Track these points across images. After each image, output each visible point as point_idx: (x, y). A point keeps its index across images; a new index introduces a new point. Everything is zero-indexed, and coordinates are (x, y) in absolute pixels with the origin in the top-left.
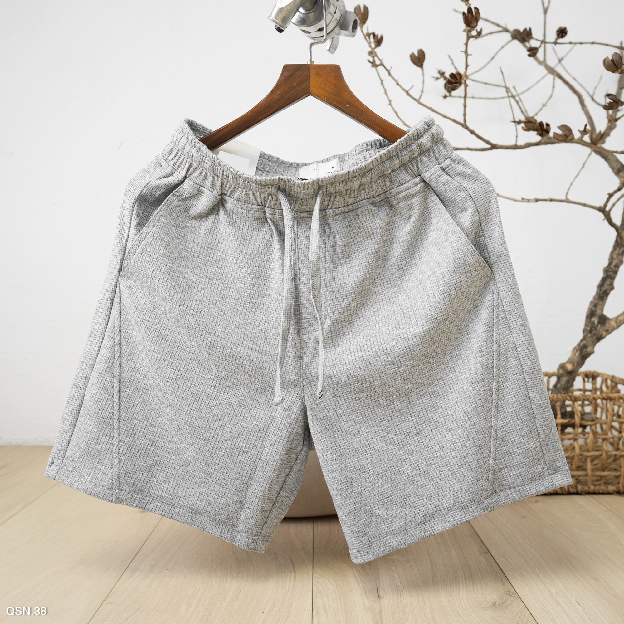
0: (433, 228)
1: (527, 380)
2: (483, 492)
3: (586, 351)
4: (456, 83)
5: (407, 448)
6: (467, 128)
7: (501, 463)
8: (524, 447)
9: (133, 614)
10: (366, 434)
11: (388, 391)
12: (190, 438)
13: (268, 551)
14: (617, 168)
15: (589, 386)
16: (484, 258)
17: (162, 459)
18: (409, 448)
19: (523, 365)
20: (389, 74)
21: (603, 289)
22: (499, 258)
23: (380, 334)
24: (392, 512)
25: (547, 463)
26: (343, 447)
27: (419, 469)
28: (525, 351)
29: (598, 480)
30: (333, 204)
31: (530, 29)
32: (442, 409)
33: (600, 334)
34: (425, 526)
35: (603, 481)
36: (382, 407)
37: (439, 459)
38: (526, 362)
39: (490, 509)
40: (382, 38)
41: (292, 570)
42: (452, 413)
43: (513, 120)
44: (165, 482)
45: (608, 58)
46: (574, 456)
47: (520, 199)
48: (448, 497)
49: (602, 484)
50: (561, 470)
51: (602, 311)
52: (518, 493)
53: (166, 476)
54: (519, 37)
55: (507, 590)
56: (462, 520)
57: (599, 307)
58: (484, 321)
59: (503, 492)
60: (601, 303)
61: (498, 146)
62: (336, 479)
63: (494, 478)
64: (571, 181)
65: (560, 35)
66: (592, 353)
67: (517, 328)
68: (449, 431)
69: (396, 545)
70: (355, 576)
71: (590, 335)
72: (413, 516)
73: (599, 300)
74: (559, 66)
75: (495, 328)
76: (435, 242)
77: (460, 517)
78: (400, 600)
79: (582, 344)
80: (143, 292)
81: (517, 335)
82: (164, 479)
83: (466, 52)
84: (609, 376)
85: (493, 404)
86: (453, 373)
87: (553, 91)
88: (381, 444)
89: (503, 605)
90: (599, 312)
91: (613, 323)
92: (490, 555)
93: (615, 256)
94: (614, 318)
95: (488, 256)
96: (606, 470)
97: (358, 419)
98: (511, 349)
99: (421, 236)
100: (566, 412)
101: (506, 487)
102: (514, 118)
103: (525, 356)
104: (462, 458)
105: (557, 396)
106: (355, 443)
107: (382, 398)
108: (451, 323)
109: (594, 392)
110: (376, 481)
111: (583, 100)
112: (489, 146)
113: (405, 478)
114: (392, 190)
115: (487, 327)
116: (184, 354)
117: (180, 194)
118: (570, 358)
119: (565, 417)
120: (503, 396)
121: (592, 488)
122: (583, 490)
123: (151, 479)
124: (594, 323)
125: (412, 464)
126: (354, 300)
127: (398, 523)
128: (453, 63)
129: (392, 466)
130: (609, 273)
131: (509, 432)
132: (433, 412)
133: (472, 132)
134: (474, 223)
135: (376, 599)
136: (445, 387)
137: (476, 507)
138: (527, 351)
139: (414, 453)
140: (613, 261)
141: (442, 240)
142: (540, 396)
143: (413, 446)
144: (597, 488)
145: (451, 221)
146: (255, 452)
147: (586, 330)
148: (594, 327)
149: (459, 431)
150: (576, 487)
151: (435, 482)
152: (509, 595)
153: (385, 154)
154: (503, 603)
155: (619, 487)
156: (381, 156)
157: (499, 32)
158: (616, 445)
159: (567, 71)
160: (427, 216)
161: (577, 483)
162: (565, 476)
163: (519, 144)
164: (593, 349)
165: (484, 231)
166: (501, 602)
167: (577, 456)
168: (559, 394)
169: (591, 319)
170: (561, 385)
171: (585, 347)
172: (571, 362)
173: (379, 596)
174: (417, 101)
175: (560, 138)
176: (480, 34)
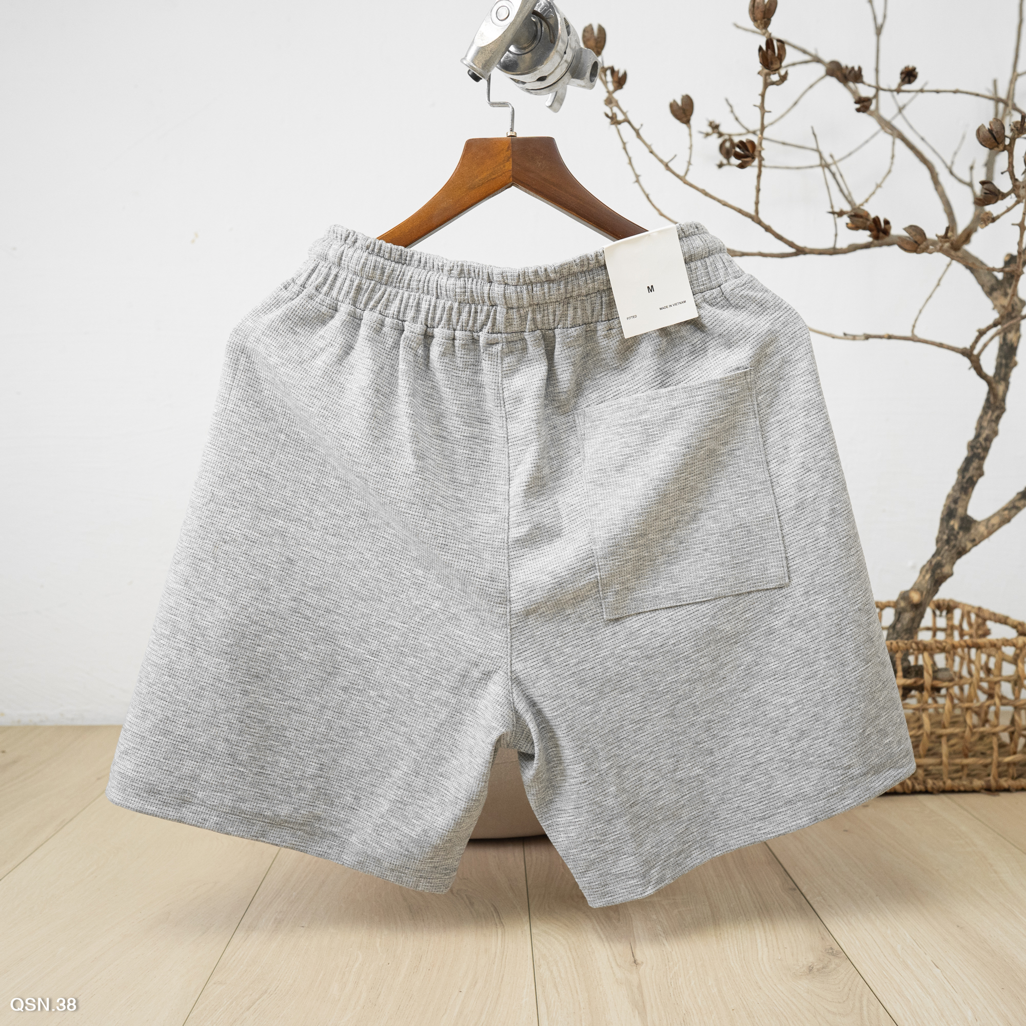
3: (941, 572)
4: (747, 156)
6: (760, 223)
9: (258, 1000)
13: (457, 893)
14: (989, 284)
15: (942, 622)
20: (638, 135)
21: (968, 475)
29: (957, 771)
31: (860, 69)
33: (963, 545)
35: (966, 771)
40: (625, 75)
41: (498, 924)
43: (830, 210)
45: (983, 126)
46: (922, 734)
47: (841, 335)
49: (964, 777)
51: (966, 510)
54: (839, 74)
55: (829, 947)
57: (960, 503)
60: (964, 497)
61: (807, 250)
64: (920, 307)
65: (907, 79)
66: (951, 575)
70: (596, 931)
71: (946, 547)
73: (960, 493)
74: (900, 117)
78: (667, 967)
79: (934, 563)
83: (762, 107)
84: (973, 607)
87: (892, 163)
89: (824, 970)
90: (960, 511)
91: (982, 529)
92: (799, 892)
93: (985, 424)
94: (984, 521)
96: (970, 754)
100: (910, 667)
102: (832, 207)
105: (897, 643)
109: (949, 631)
111: (937, 174)
112: (792, 250)
118: (915, 584)
119: (908, 675)
121: (949, 783)
122: (934, 787)
124: (953, 529)
128: (732, 111)
130: (976, 451)
133: (768, 229)
135: (631, 965)
140: (982, 431)
144: (957, 783)
147: (941, 539)
148: (953, 535)
150: (925, 782)
152: (832, 954)
154: (823, 968)
155: (989, 781)
157: (806, 62)
158: (983, 715)
159: (911, 127)
161: (926, 775)
163: (838, 246)
164: (952, 568)
166: (821, 966)
167: (927, 734)
168: (899, 640)
169: (948, 522)
170: (902, 625)
171: (939, 565)
172: (918, 590)
173: (635, 961)
174: (682, 179)
175: (907, 247)
176: (783, 78)
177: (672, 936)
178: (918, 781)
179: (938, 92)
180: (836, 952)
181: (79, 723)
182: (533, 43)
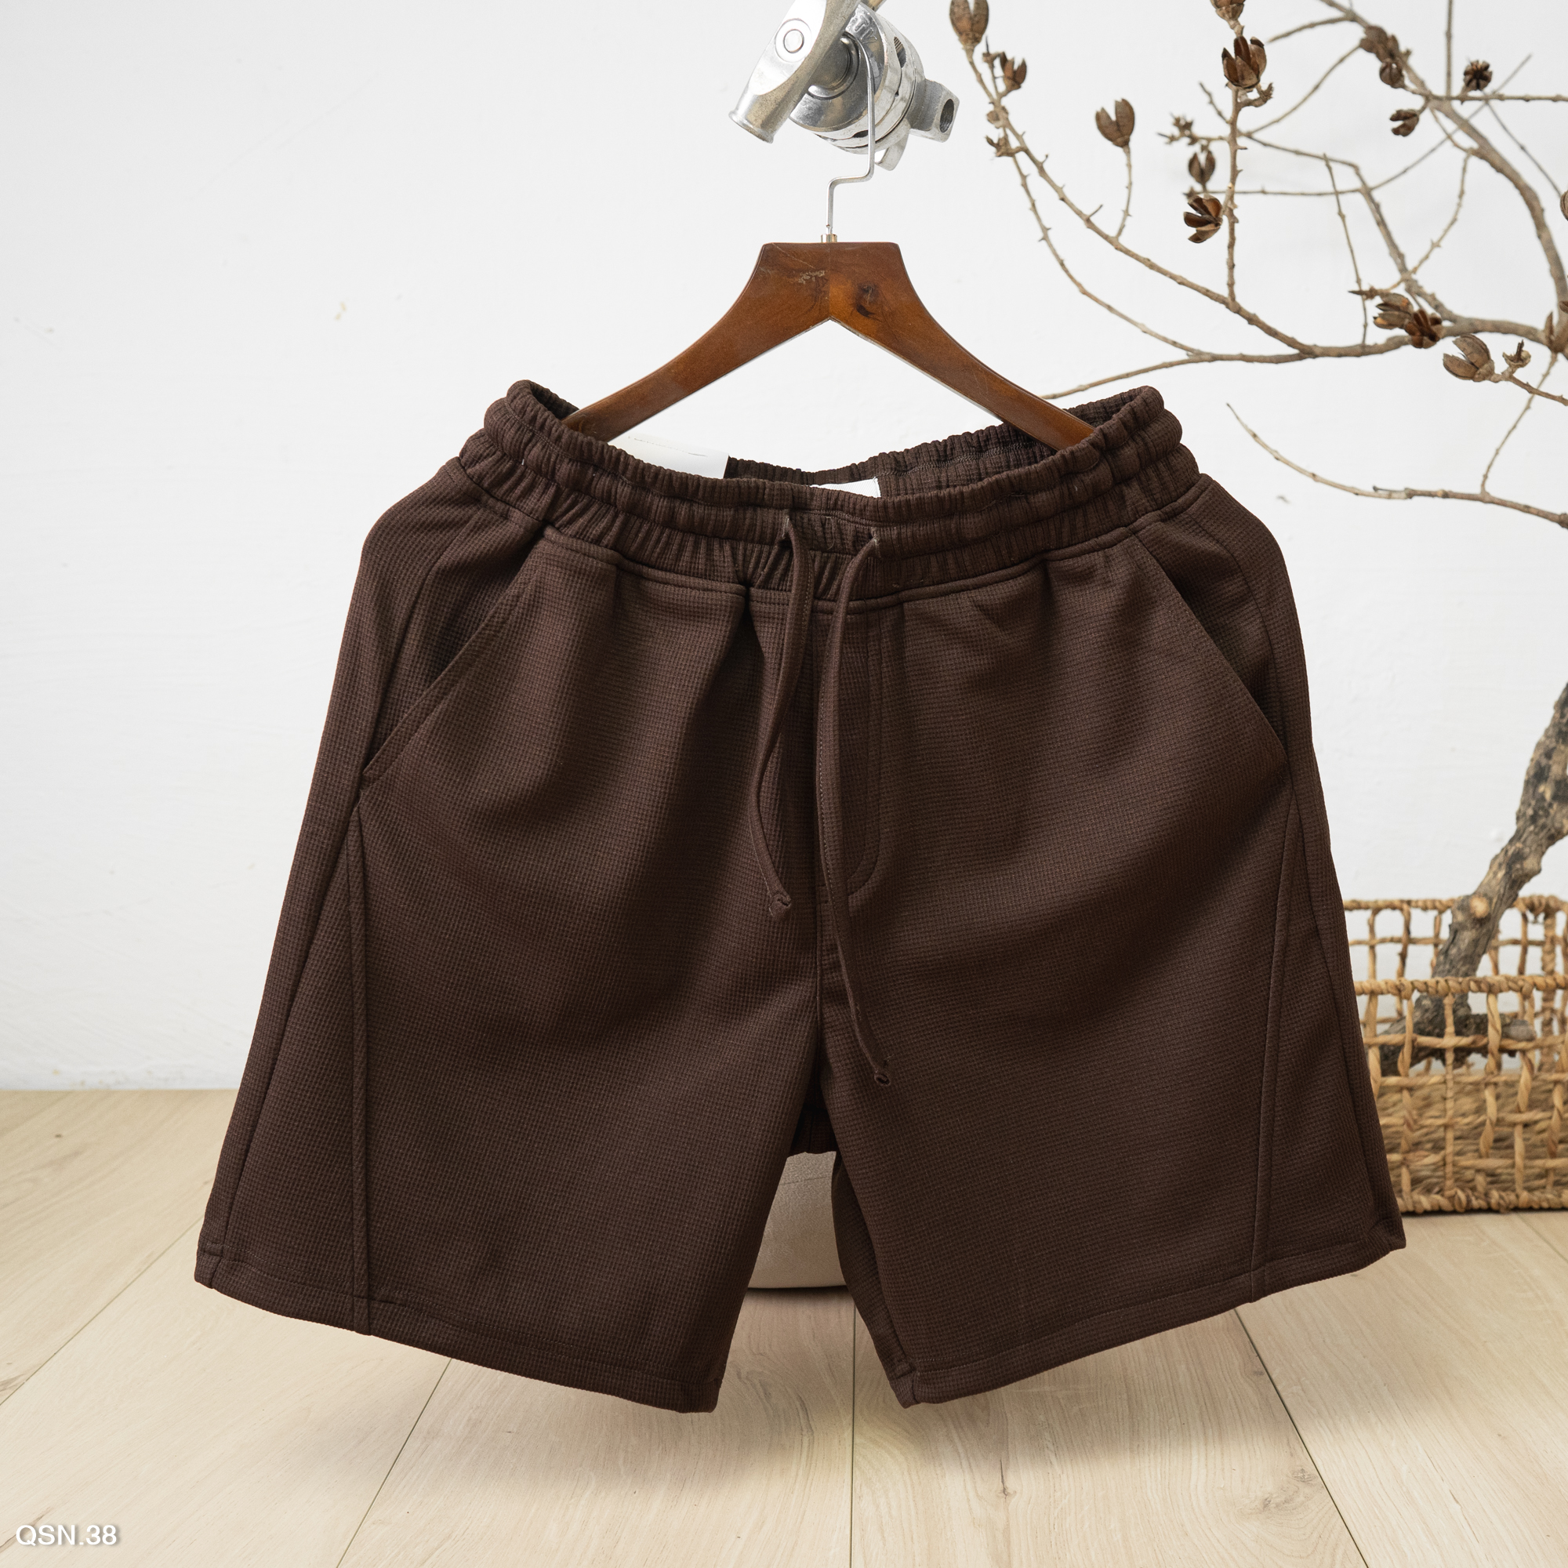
3: (1522, 869)
4: (1205, 223)
6: (1239, 311)
9: (437, 1549)
13: (747, 1378)
15: (1537, 932)
20: (1042, 171)
29: (1537, 1178)
33: (1557, 825)
35: (1552, 1178)
40: (1023, 67)
41: (804, 1428)
43: (1356, 287)
46: (1483, 1124)
47: (1369, 489)
49: (1549, 1187)
55: (1300, 1468)
57: (1556, 757)
60: (1562, 748)
61: (1317, 351)
64: (1497, 444)
65: (1474, 83)
66: (1538, 871)
70: (952, 1441)
71: (1532, 828)
73: (1557, 742)
78: (1052, 1499)
79: (1511, 852)
87: (1459, 205)
89: (1286, 1505)
90: (1555, 769)
92: (1267, 1379)
100: (1468, 1017)
102: (1359, 281)
105: (1446, 981)
109: (1548, 947)
111: (1543, 209)
112: (1294, 351)
118: (1481, 885)
119: (1464, 1031)
121: (1525, 1196)
122: (1502, 1202)
124: (1543, 798)
128: (1211, 102)
133: (1252, 320)
135: (998, 1496)
144: (1537, 1196)
147: (1524, 814)
148: (1543, 808)
150: (1487, 1195)
152: (1303, 1480)
154: (1286, 1502)
157: (1333, 22)
161: (1492, 1183)
163: (1369, 343)
164: (1539, 863)
166: (1283, 1498)
167: (1491, 1123)
168: (1449, 977)
169: (1536, 787)
170: (1459, 949)
171: (1519, 857)
172: (1485, 895)
173: (1004, 1490)
174: (1113, 241)
175: (1460, 371)
176: (1266, 96)
177: (1065, 1449)
178: (1476, 1194)
179: (1527, 99)
180: (1311, 1478)
181: (178, 1085)
182: (844, 81)
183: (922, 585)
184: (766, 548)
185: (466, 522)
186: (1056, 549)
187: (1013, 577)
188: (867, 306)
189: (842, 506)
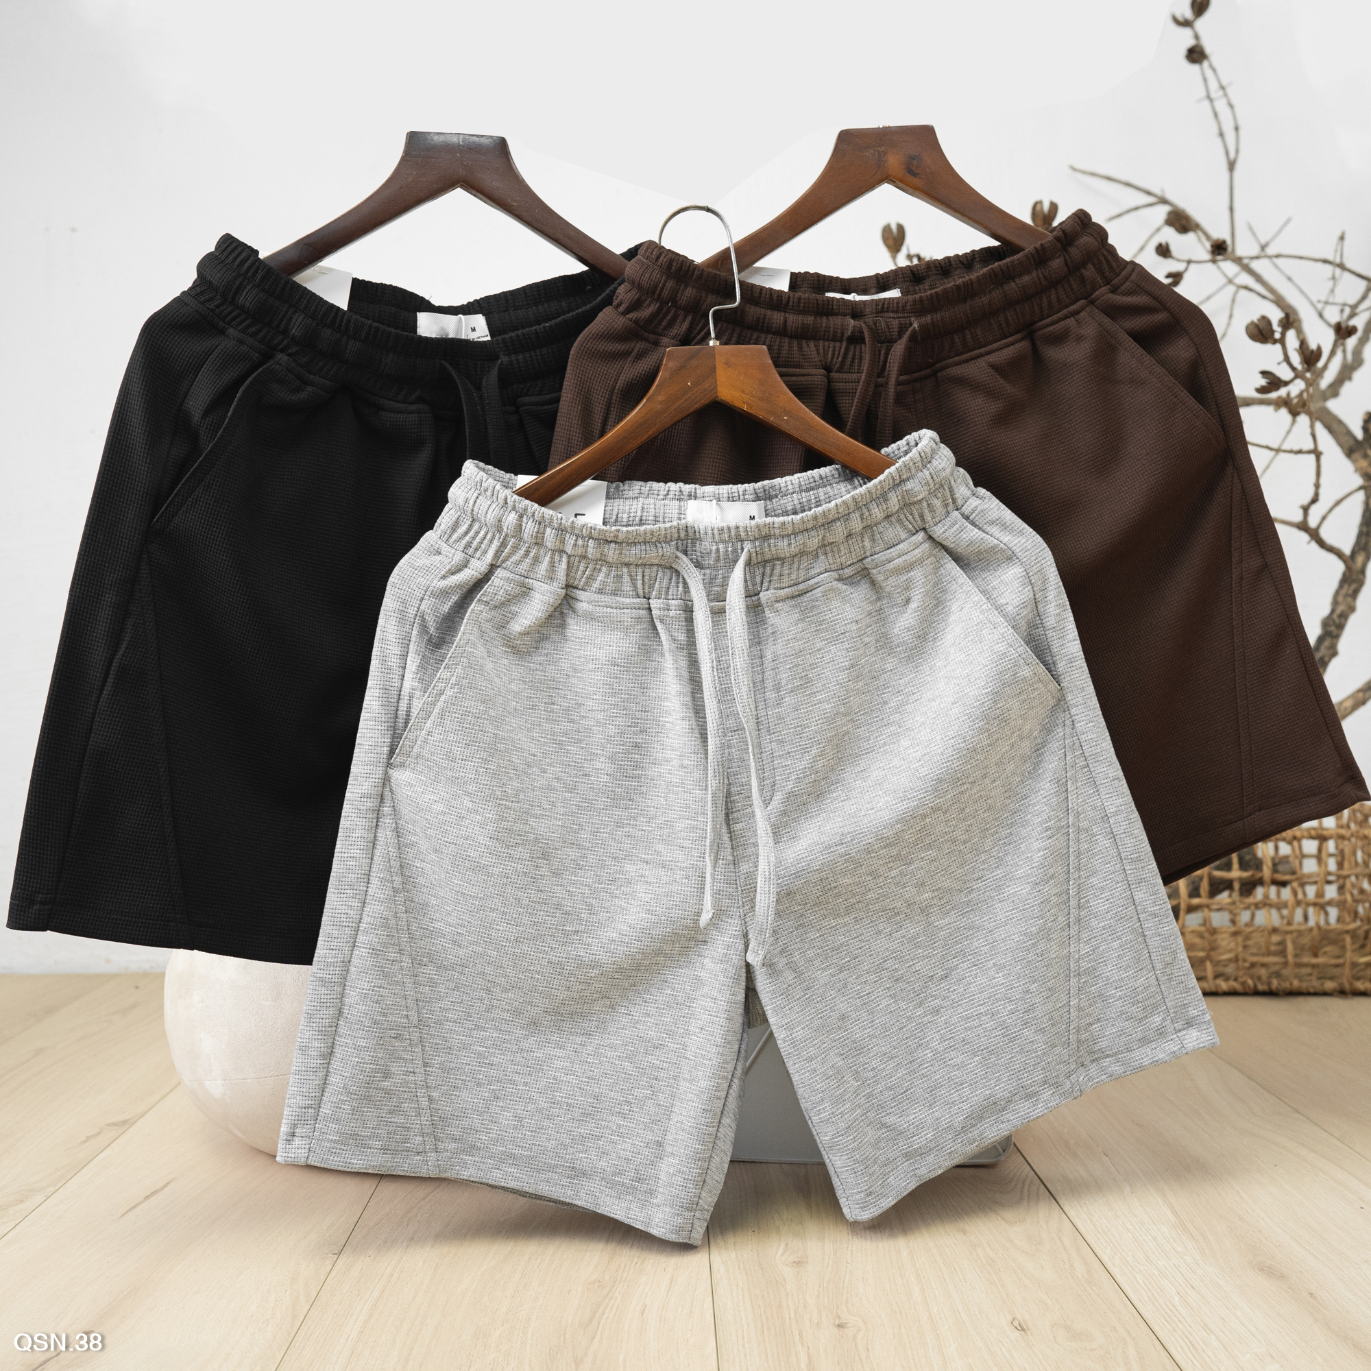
0: (952, 618)
1: (1129, 872)
2: (1062, 1066)
5: (930, 1004)
7: (1089, 1015)
8: (1127, 986)
10: (859, 987)
11: (891, 907)
12: (555, 1035)
16: (1046, 664)
17: (505, 1085)
18: (932, 1003)
19: (1120, 847)
22: (1071, 665)
23: (873, 811)
24: (914, 1116)
25: (1171, 1011)
26: (822, 1015)
27: (952, 1037)
28: (1124, 823)
30: (770, 581)
32: (984, 932)
34: (970, 1134)
36: (883, 936)
37: (986, 1018)
38: (1126, 842)
39: (1076, 1095)
42: (1003, 936)
44: (515, 1128)
48: (1004, 1080)
50: (1197, 1022)
52: (1120, 1063)
53: (516, 1117)
56: (1030, 1117)
58: (1051, 774)
59: (1094, 1064)
62: (818, 1072)
63: (1079, 1041)
67: (1107, 785)
68: (1000, 968)
69: (926, 1172)
72: (949, 1120)
75: (1069, 786)
76: (960, 643)
77: (1026, 1112)
80: (437, 792)
81: (1107, 796)
82: (513, 1123)
85: (1072, 915)
86: (1000, 867)
88: (885, 1002)
93: (1341, 598)
95: (1051, 662)
97: (843, 961)
98: (1099, 821)
99: (932, 634)
101: (1099, 1055)
103: (1123, 831)
104: (1026, 1012)
106: (841, 1005)
107: (882, 920)
108: (994, 781)
110: (882, 1067)
113: (929, 1055)
114: (876, 556)
115: (1056, 785)
116: (526, 895)
117: (489, 597)
120: (1087, 902)
122: (1280, 988)
123: (489, 1127)
125: (939, 1031)
126: (822, 754)
127: (925, 1135)
129: (907, 1038)
130: (1330, 628)
131: (1100, 961)
132: (970, 937)
134: (1024, 605)
136: (988, 893)
137: (1051, 1092)
138: (1127, 822)
139: (942, 1010)
140: (1338, 607)
141: (972, 640)
142: (1152, 897)
143: (940, 999)
145: (986, 605)
146: (675, 1046)
149: (1018, 968)
150: (1269, 984)
151: (980, 1057)
153: (862, 495)
155: (1342, 983)
156: (854, 499)
160: (940, 597)
162: (1204, 1032)
165: (1042, 618)
178: (1262, 982)
183: (949, 357)
184: (838, 344)
185: (631, 352)
186: (1039, 321)
187: (1012, 344)
188: (914, 169)
189: (888, 308)
